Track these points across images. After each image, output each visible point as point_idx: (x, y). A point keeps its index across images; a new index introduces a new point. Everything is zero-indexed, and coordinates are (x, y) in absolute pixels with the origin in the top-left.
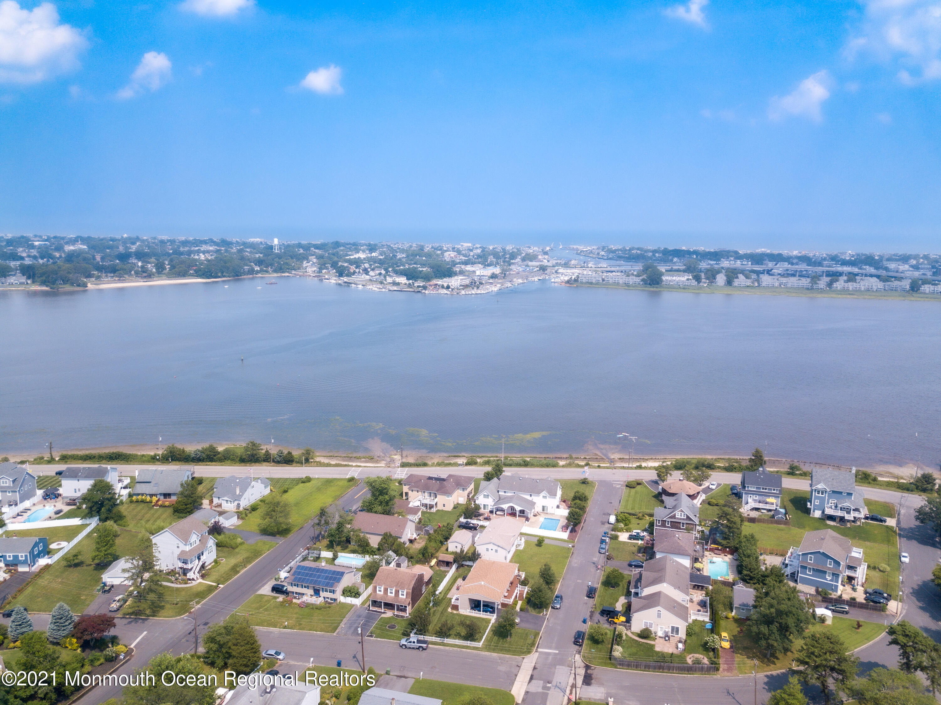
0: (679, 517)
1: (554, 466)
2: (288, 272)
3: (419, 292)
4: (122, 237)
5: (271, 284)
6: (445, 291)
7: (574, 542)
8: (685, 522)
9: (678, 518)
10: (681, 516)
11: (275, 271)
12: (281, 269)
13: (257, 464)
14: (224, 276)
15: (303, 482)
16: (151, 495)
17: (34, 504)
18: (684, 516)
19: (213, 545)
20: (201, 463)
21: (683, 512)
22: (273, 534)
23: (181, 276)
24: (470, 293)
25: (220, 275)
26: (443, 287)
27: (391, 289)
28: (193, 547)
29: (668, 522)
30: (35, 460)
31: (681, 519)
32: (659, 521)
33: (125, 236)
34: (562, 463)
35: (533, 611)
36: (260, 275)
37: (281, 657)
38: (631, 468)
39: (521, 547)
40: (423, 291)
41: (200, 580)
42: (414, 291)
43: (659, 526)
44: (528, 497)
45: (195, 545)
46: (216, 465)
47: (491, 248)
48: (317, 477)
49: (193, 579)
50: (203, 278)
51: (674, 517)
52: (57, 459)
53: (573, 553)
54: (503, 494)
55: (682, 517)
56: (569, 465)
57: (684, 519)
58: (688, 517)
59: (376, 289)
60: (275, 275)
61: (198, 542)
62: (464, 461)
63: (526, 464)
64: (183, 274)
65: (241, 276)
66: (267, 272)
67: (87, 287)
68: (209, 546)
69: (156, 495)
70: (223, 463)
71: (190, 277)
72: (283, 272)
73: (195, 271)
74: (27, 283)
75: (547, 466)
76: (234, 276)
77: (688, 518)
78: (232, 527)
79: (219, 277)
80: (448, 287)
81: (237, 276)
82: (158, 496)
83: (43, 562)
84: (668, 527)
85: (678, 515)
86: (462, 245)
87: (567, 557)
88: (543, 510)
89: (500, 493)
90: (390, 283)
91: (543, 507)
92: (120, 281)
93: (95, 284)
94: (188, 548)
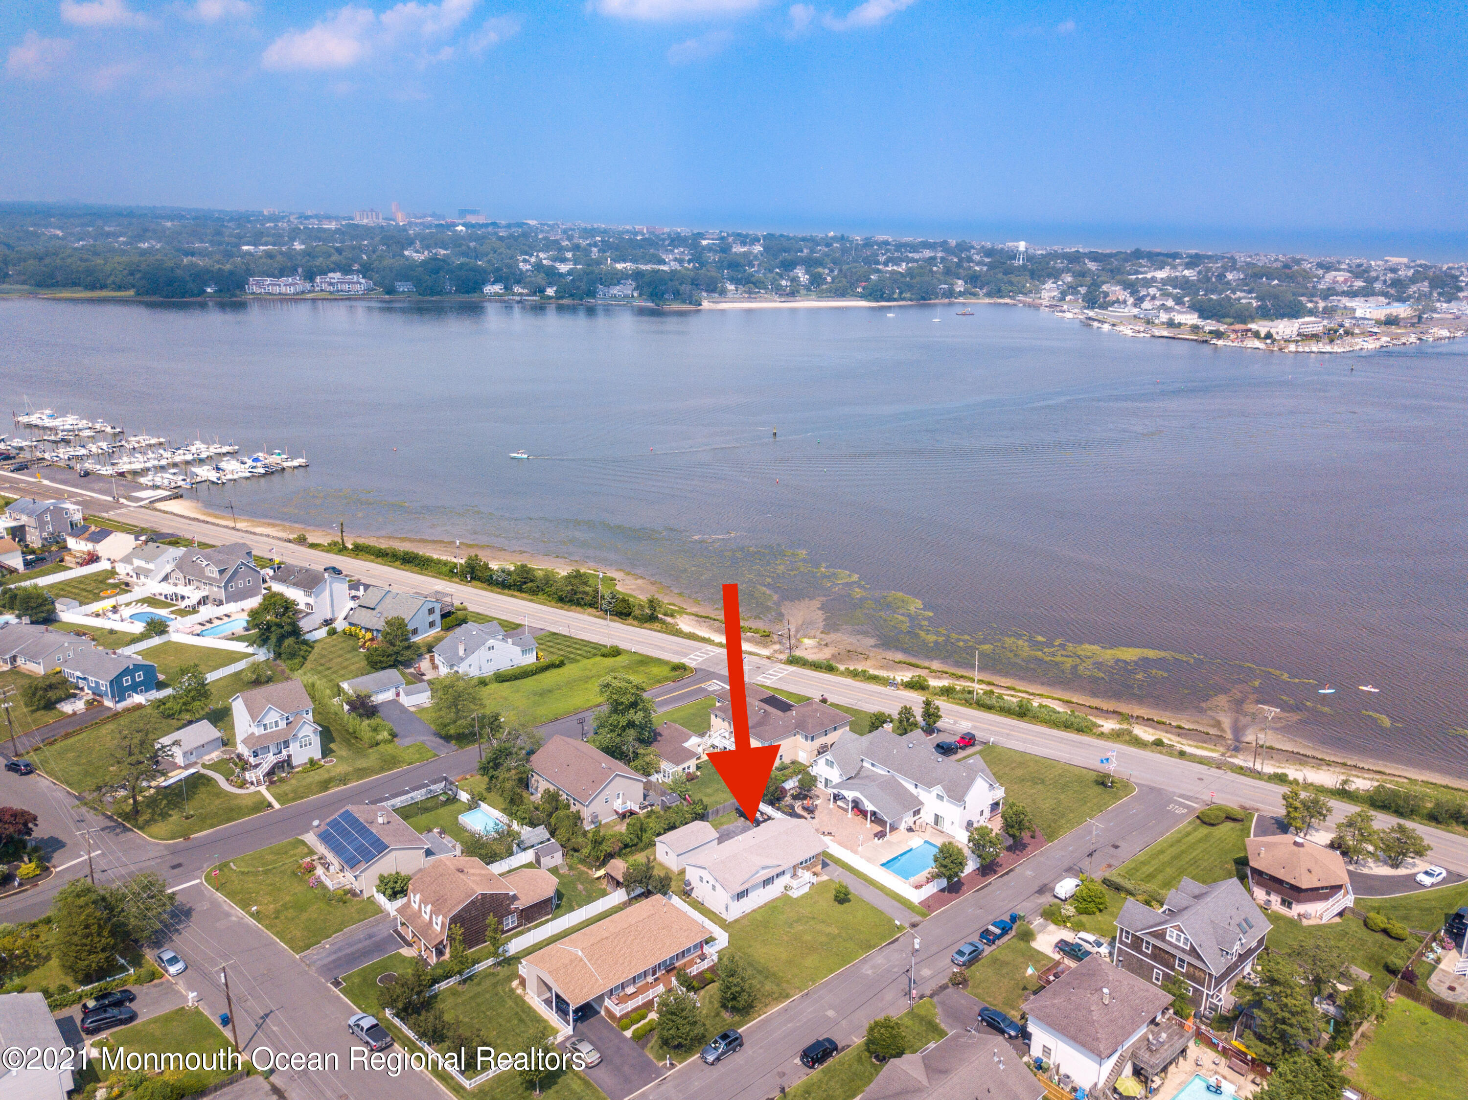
0: (1173, 941)
1: (1080, 730)
2: (1010, 297)
3: (1206, 342)
4: (827, 236)
5: (964, 314)
6: (1257, 344)
7: (924, 915)
8: (1187, 958)
9: (1170, 944)
10: (1178, 940)
11: (989, 295)
12: (999, 291)
13: (579, 609)
14: (904, 299)
15: (603, 655)
16: (367, 630)
17: (243, 610)
18: (1184, 943)
19: (312, 736)
20: (506, 591)
21: (1182, 932)
22: (447, 738)
23: (838, 296)
24: (1307, 349)
25: (896, 296)
26: (1257, 335)
27: (1157, 334)
28: (269, 730)
29: (1148, 943)
30: (329, 545)
31: (1177, 947)
32: (1127, 932)
33: (832, 234)
34: (1109, 725)
35: (657, 1047)
36: (961, 300)
37: (173, 970)
38: (1257, 775)
39: (795, 894)
40: (1214, 341)
41: (263, 789)
42: (1196, 340)
43: (1126, 945)
44: (910, 787)
45: (274, 729)
46: (523, 599)
47: (1445, 267)
48: (633, 650)
49: (252, 783)
50: (869, 301)
51: (1161, 936)
52: (350, 547)
53: (897, 940)
54: (870, 766)
55: (1181, 945)
56: (1116, 736)
57: (1183, 950)
58: (1193, 949)
59: (1130, 333)
60: (987, 300)
61: (282, 725)
62: (906, 676)
63: (1022, 713)
64: (841, 293)
65: (930, 299)
66: (975, 295)
67: (700, 305)
68: (300, 735)
69: (371, 630)
70: (534, 598)
71: (852, 298)
72: (1001, 297)
73: (863, 288)
74: (633, 296)
75: (1067, 726)
76: (918, 300)
77: (1193, 952)
78: (412, 709)
79: (895, 300)
80: (1269, 336)
81: (924, 299)
82: (375, 633)
83: (138, 699)
84: (1146, 955)
85: (1172, 936)
86: (1387, 261)
87: (870, 947)
88: (936, 823)
89: (865, 764)
90: (1163, 323)
91: (937, 817)
92: (750, 299)
93: (713, 302)
94: (258, 731)
